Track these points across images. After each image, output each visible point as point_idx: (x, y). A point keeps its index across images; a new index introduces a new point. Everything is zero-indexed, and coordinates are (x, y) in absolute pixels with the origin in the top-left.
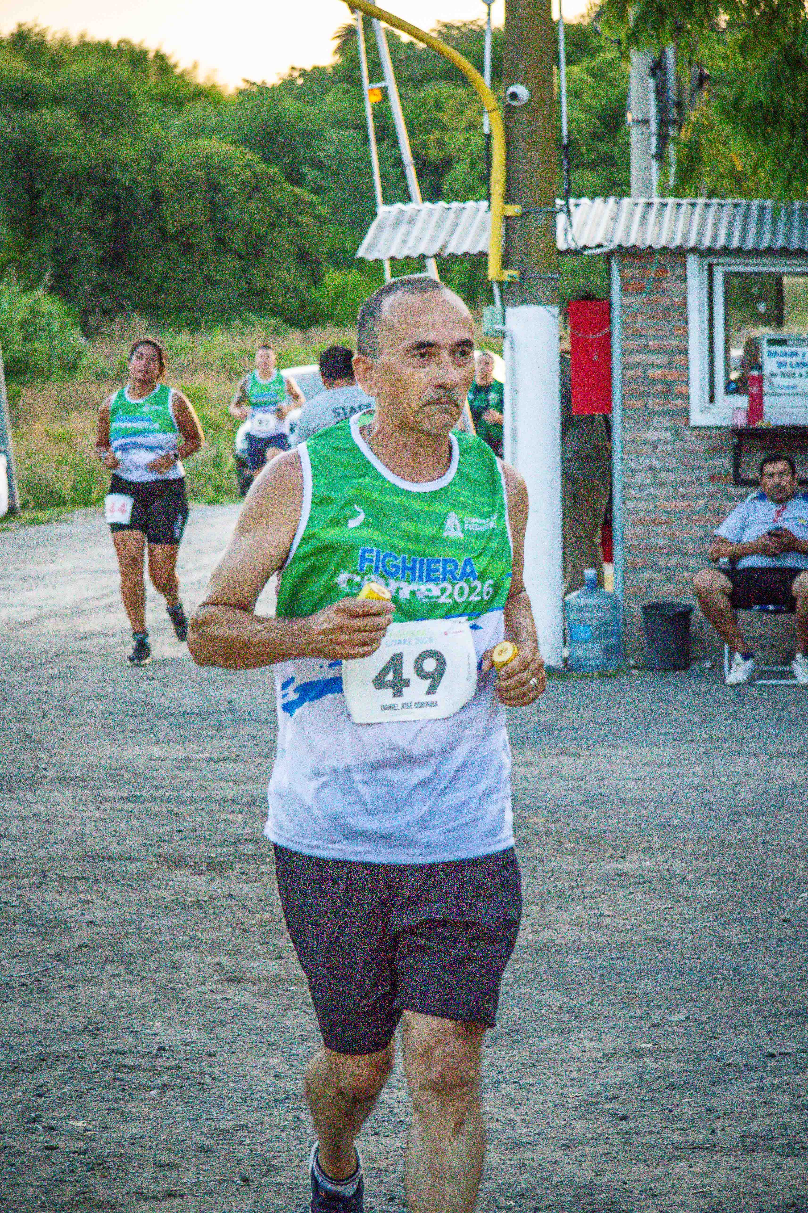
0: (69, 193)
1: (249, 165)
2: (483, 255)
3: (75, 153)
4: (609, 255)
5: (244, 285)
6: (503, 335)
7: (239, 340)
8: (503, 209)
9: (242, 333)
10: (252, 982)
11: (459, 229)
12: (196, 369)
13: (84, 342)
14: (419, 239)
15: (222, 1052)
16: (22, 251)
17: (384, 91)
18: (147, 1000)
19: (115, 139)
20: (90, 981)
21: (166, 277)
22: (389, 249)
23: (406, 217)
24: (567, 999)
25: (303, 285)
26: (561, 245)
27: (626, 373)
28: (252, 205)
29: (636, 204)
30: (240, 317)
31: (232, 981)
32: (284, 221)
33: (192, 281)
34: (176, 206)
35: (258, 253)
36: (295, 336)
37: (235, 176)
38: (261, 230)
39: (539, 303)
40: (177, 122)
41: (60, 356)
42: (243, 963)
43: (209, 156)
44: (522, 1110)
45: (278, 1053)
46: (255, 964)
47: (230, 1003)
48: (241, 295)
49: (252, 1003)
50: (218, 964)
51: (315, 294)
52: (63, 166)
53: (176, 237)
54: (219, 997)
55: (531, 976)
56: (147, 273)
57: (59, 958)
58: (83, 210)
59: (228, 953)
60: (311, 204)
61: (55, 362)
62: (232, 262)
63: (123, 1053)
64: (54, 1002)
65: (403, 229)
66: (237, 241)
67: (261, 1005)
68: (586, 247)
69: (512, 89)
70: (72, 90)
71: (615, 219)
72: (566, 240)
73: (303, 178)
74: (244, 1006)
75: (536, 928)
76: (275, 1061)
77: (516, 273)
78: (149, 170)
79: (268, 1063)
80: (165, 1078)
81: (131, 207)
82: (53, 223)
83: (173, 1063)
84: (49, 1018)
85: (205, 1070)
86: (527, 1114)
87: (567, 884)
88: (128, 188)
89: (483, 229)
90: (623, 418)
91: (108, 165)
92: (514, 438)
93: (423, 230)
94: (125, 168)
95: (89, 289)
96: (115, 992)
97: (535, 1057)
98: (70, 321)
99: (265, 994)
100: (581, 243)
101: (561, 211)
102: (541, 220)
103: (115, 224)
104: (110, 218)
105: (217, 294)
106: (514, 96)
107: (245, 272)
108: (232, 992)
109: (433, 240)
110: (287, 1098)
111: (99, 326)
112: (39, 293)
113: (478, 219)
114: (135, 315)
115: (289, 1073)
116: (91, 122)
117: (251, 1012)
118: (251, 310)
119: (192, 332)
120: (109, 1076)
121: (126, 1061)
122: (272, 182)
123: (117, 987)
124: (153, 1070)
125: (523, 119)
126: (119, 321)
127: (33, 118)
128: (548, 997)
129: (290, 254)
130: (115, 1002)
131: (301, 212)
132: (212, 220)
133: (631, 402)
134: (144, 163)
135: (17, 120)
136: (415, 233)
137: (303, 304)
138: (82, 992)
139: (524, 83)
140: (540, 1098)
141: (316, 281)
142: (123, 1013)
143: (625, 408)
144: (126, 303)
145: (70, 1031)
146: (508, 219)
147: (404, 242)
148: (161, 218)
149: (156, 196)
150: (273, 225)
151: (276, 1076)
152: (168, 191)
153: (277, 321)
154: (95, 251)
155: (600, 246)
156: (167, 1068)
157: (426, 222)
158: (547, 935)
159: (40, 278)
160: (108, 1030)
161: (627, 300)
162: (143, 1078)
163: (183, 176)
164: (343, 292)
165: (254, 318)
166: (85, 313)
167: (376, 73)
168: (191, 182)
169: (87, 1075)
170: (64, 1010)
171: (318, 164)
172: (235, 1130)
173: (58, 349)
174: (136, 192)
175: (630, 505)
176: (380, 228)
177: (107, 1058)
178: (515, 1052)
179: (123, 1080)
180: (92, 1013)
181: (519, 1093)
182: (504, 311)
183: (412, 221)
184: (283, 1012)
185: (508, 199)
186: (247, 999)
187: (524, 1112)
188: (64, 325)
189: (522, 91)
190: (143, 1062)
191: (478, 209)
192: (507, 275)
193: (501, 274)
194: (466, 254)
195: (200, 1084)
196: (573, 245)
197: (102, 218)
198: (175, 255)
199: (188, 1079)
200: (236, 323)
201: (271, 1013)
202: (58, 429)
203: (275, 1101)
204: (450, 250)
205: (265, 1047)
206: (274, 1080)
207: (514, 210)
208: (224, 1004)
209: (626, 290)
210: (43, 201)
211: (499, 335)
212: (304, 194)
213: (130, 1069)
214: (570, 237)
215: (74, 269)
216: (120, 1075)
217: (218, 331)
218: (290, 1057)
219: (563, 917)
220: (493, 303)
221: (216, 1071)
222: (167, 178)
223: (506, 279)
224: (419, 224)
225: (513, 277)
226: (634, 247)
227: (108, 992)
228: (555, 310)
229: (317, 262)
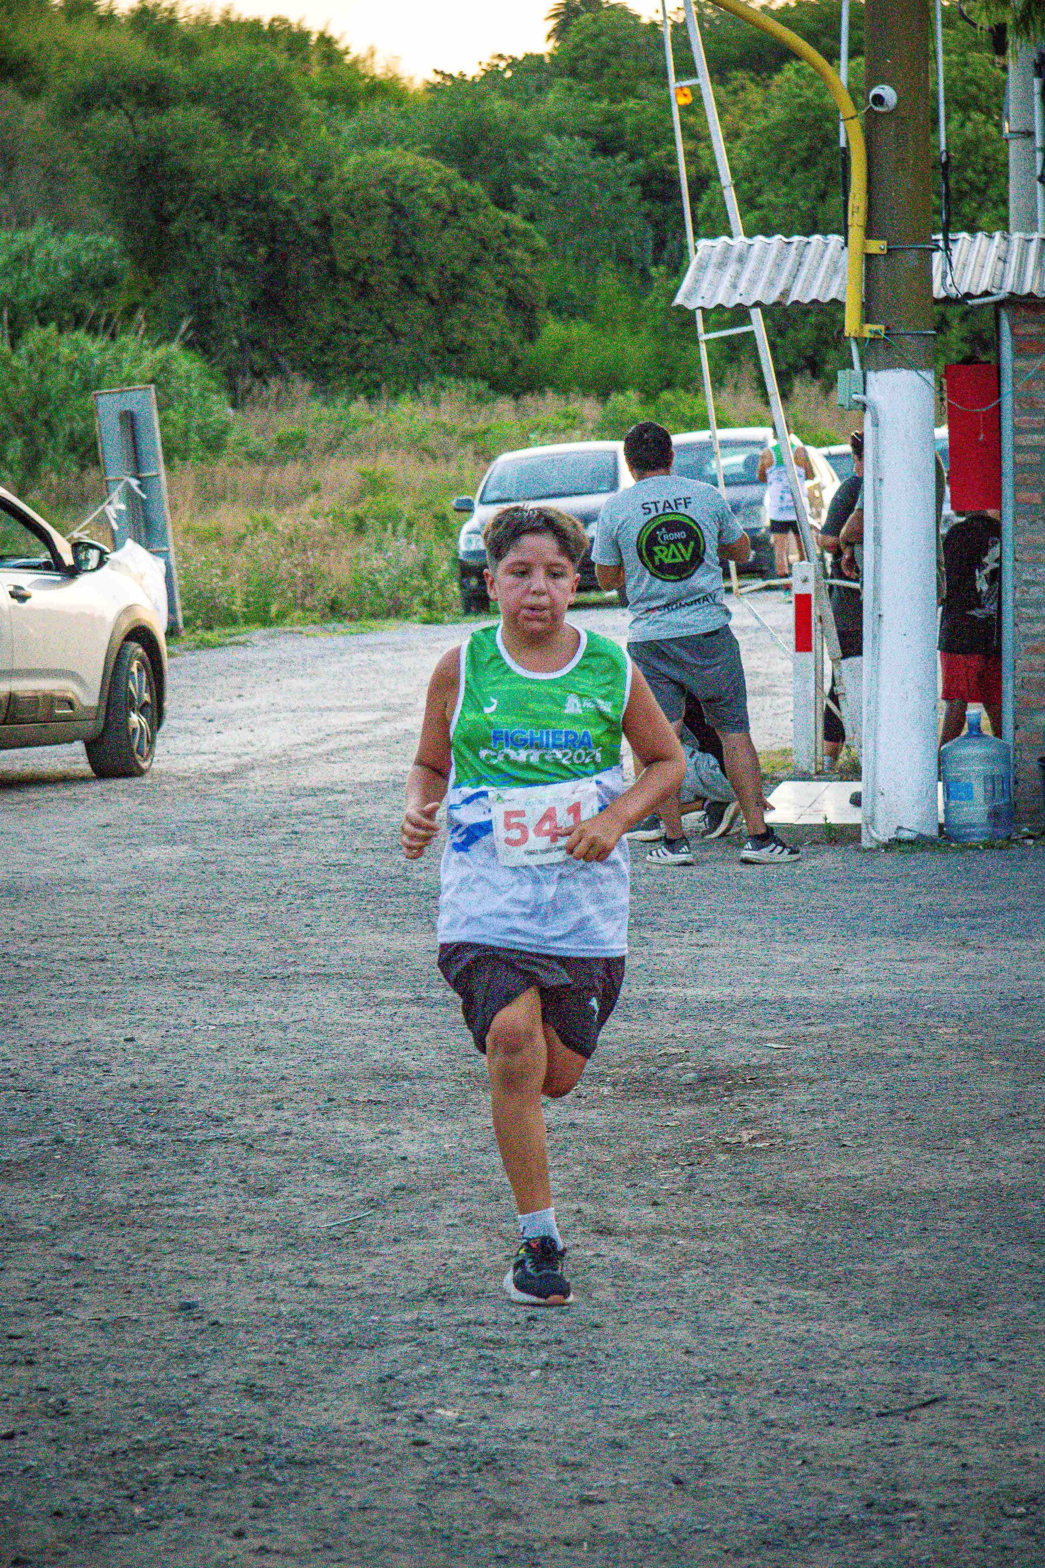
0: (209, 218)
1: (445, 183)
2: (837, 305)
3: (217, 165)
4: (999, 304)
5: (438, 339)
6: (864, 407)
7: (431, 410)
8: (864, 245)
9: (436, 402)
10: (628, 1234)
11: (804, 271)
12: (378, 447)
13: (230, 411)
14: (753, 282)
15: (610, 1323)
16: (147, 293)
17: (696, 91)
18: (500, 1257)
19: (270, 148)
20: (420, 1233)
21: (337, 329)
22: (713, 296)
23: (735, 254)
24: (1035, 1256)
25: (513, 339)
26: (938, 292)
27: (1020, 458)
28: (446, 236)
29: (1030, 240)
30: (432, 380)
31: (601, 1232)
32: (489, 257)
33: (370, 333)
34: (350, 236)
35: (457, 298)
36: (505, 405)
37: (426, 197)
38: (459, 268)
39: (909, 367)
40: (348, 128)
41: (200, 429)
42: (611, 1211)
43: (394, 172)
44: (1008, 1394)
45: (681, 1324)
46: (624, 1212)
47: (607, 1260)
48: (434, 353)
49: (634, 1261)
50: (579, 1211)
51: (531, 351)
52: (201, 183)
53: (349, 277)
54: (589, 1253)
55: (985, 1226)
56: (312, 323)
57: (372, 1203)
58: (227, 240)
59: (588, 1197)
60: (525, 234)
61: (195, 437)
62: (420, 309)
63: (483, 1324)
64: (377, 1260)
65: (732, 268)
66: (429, 281)
67: (647, 1264)
68: (969, 296)
69: (875, 91)
70: (213, 84)
71: (1003, 260)
72: (943, 284)
73: (514, 200)
74: (623, 1265)
75: (975, 1167)
76: (681, 1333)
77: (880, 327)
78: (314, 190)
79: (671, 1335)
80: (544, 1356)
81: (290, 237)
82: (190, 256)
83: (552, 1337)
84: (377, 1279)
85: (595, 1345)
86: (1015, 1399)
87: (1002, 1111)
88: (288, 212)
89: (836, 271)
90: (1016, 516)
91: (260, 182)
92: (877, 539)
93: (757, 271)
94: (282, 186)
95: (235, 342)
96: (455, 1248)
97: (1010, 1328)
98: (213, 384)
99: (647, 1250)
100: (964, 289)
101: (938, 248)
102: (911, 259)
103: (271, 257)
104: (262, 251)
105: (404, 351)
106: (879, 100)
107: (440, 321)
108: (604, 1246)
109: (771, 283)
110: (708, 1380)
111: (249, 391)
112: (174, 347)
113: (828, 256)
114: (295, 377)
115: (702, 1348)
116: (238, 126)
117: (636, 1272)
118: (447, 372)
119: (369, 398)
120: (471, 1353)
121: (489, 1334)
122: (474, 206)
123: (455, 1240)
124: (527, 1345)
125: (889, 130)
126: (275, 384)
127: (164, 120)
128: (1012, 1253)
129: (499, 299)
130: (458, 1260)
131: (513, 244)
132: (396, 253)
133: (1025, 495)
134: (308, 180)
135: (141, 124)
136: (747, 274)
137: (515, 363)
138: (410, 1247)
139: (889, 83)
140: (1027, 1379)
141: (531, 334)
142: (471, 1274)
143: (1017, 501)
144: (282, 360)
145: (408, 1297)
146: (869, 258)
147: (735, 286)
148: (330, 251)
149: (324, 223)
150: (476, 261)
151: (687, 1352)
152: (339, 215)
153: (482, 386)
154: (242, 294)
155: (987, 293)
156: (546, 1343)
157: (762, 261)
158: (989, 1175)
159: (174, 330)
160: (456, 1295)
161: (1021, 364)
162: (518, 1356)
163: (358, 196)
164: (566, 349)
165: (450, 381)
166: (230, 373)
167: (686, 69)
168: (370, 205)
169: (444, 1353)
170: (394, 1270)
171: (534, 183)
172: (648, 1420)
173: (198, 420)
174: (297, 216)
175: (1023, 627)
176: (702, 268)
177: (462, 1330)
178: (983, 1322)
179: (492, 1358)
180: (432, 1273)
181: (1002, 1373)
182: (864, 376)
183: (742, 259)
184: (677, 1272)
185: (870, 232)
186: (624, 1255)
187: (1010, 1397)
188: (205, 389)
189: (888, 93)
190: (512, 1336)
191: (827, 245)
192: (868, 330)
193: (861, 328)
194: (815, 302)
195: (593, 1362)
196: (953, 292)
197: (253, 252)
198: (349, 300)
199: (574, 1356)
200: (426, 388)
201: (662, 1273)
202: (203, 524)
203: (693, 1383)
204: (794, 297)
205: (665, 1317)
206: (685, 1358)
207: (876, 246)
208: (595, 1262)
209: (1019, 352)
210: (174, 229)
211: (860, 406)
212: (517, 221)
213: (499, 1343)
214: (949, 281)
215: (215, 316)
216: (488, 1353)
217: (405, 398)
218: (698, 1329)
219: (1007, 1152)
220: (851, 366)
221: (609, 1347)
222: (337, 198)
223: (868, 335)
224: (751, 264)
225: (876, 332)
226: (1031, 295)
227: (447, 1247)
228: (930, 376)
229: (533, 309)
